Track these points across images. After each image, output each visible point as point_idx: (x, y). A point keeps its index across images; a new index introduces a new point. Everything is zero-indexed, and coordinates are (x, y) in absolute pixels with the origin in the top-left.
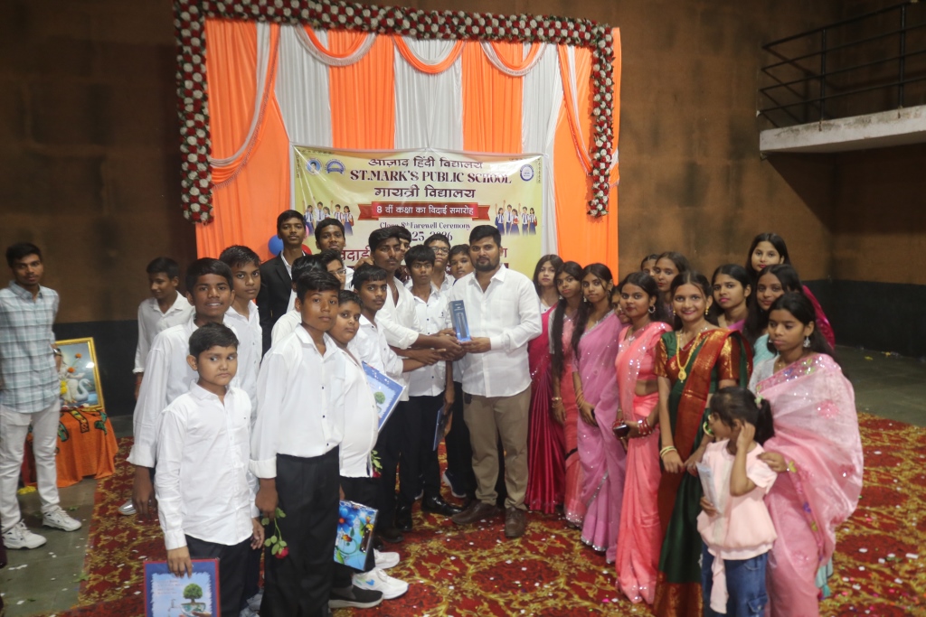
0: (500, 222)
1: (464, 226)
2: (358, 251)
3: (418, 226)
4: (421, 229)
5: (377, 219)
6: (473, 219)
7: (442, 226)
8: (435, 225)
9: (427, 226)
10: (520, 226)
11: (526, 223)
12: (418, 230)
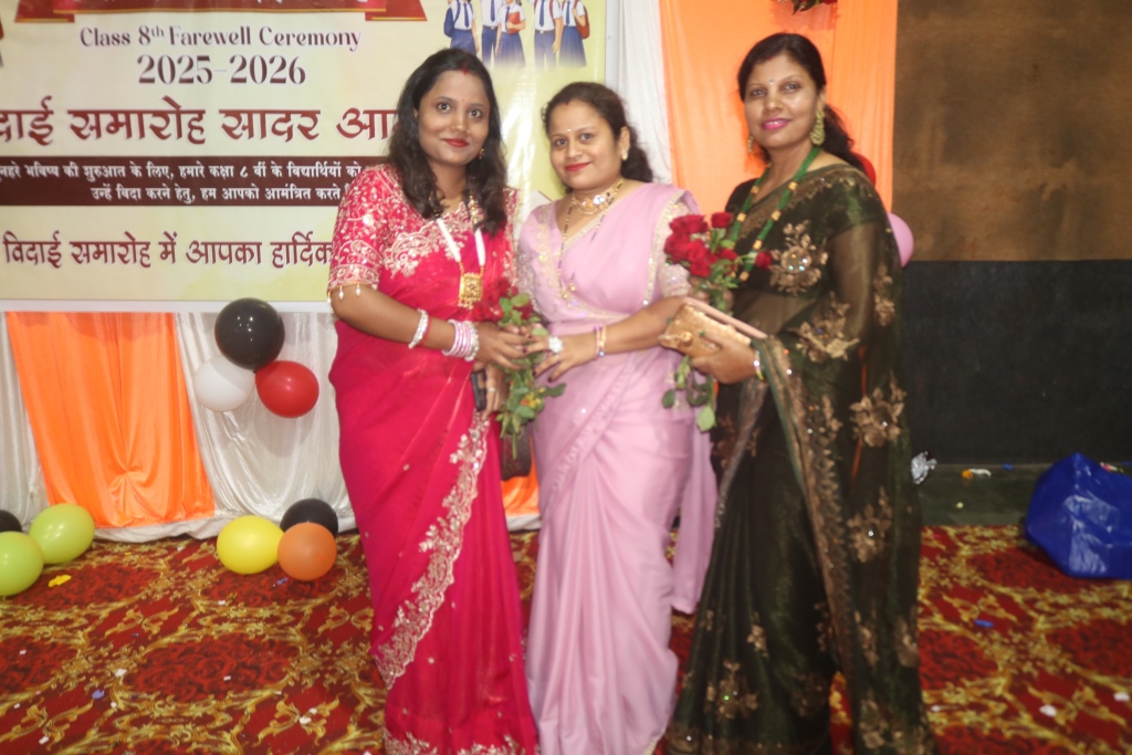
0: (460, 24)
1: (339, 39)
2: (19, 114)
3: (193, 39)
4: (201, 49)
5: (71, 19)
6: (369, 17)
7: (268, 37)
8: (245, 35)
9: (220, 39)
10: (527, 37)
11: (548, 26)
12: (193, 51)
